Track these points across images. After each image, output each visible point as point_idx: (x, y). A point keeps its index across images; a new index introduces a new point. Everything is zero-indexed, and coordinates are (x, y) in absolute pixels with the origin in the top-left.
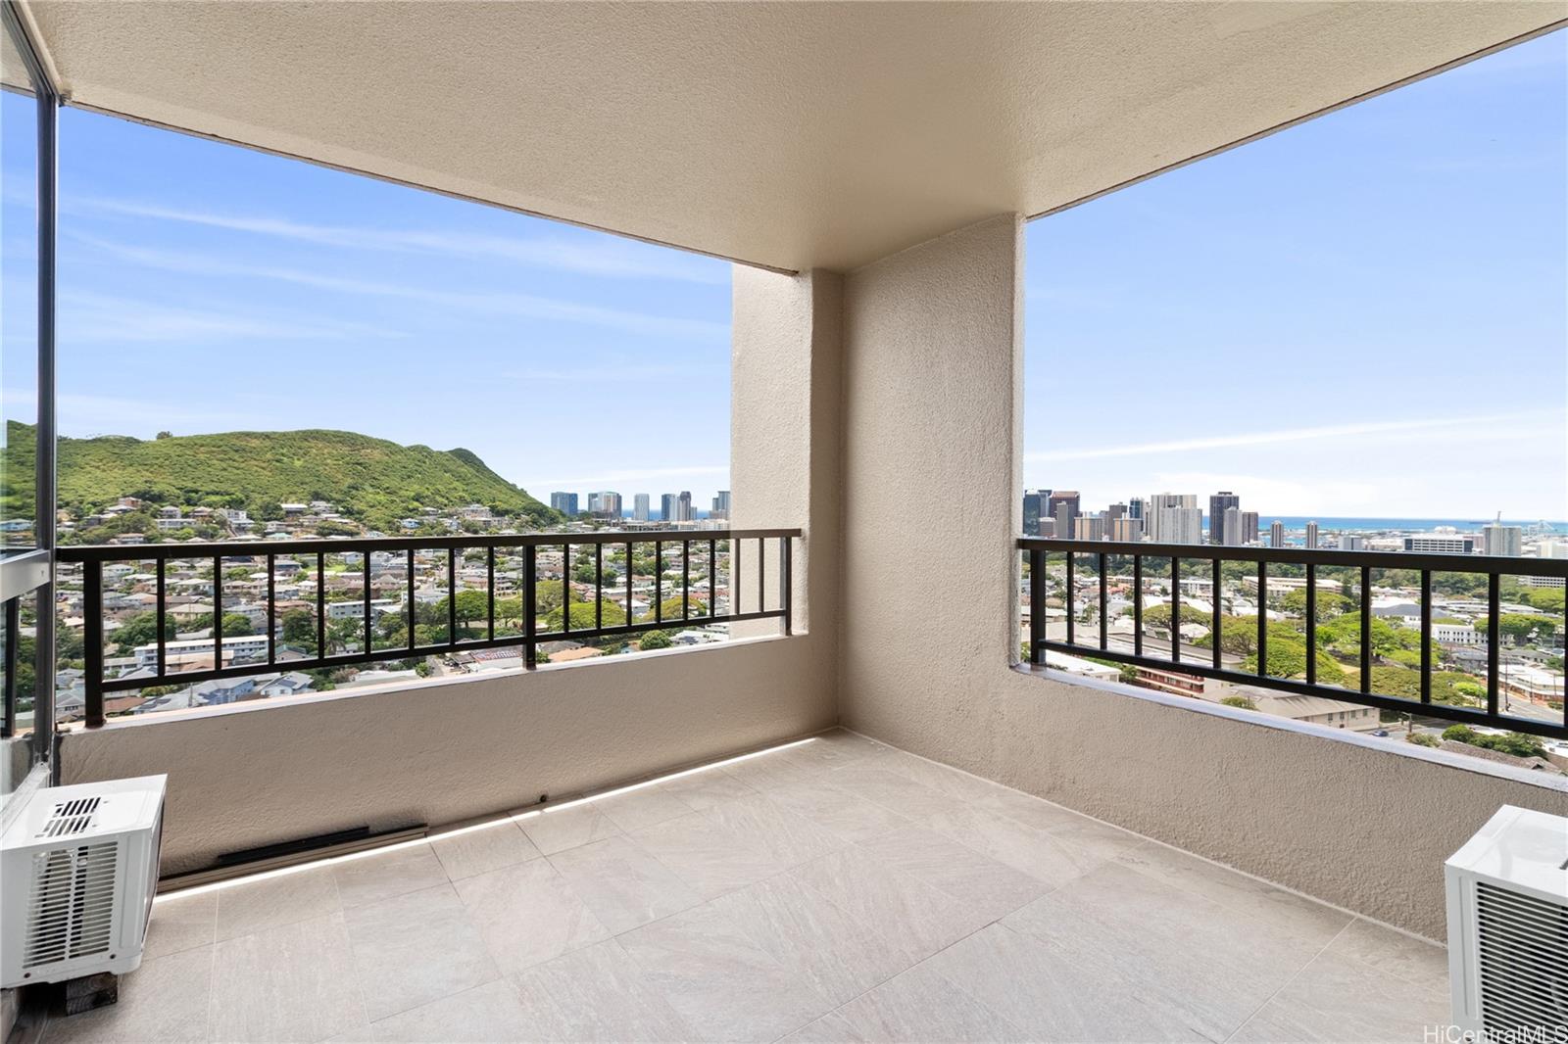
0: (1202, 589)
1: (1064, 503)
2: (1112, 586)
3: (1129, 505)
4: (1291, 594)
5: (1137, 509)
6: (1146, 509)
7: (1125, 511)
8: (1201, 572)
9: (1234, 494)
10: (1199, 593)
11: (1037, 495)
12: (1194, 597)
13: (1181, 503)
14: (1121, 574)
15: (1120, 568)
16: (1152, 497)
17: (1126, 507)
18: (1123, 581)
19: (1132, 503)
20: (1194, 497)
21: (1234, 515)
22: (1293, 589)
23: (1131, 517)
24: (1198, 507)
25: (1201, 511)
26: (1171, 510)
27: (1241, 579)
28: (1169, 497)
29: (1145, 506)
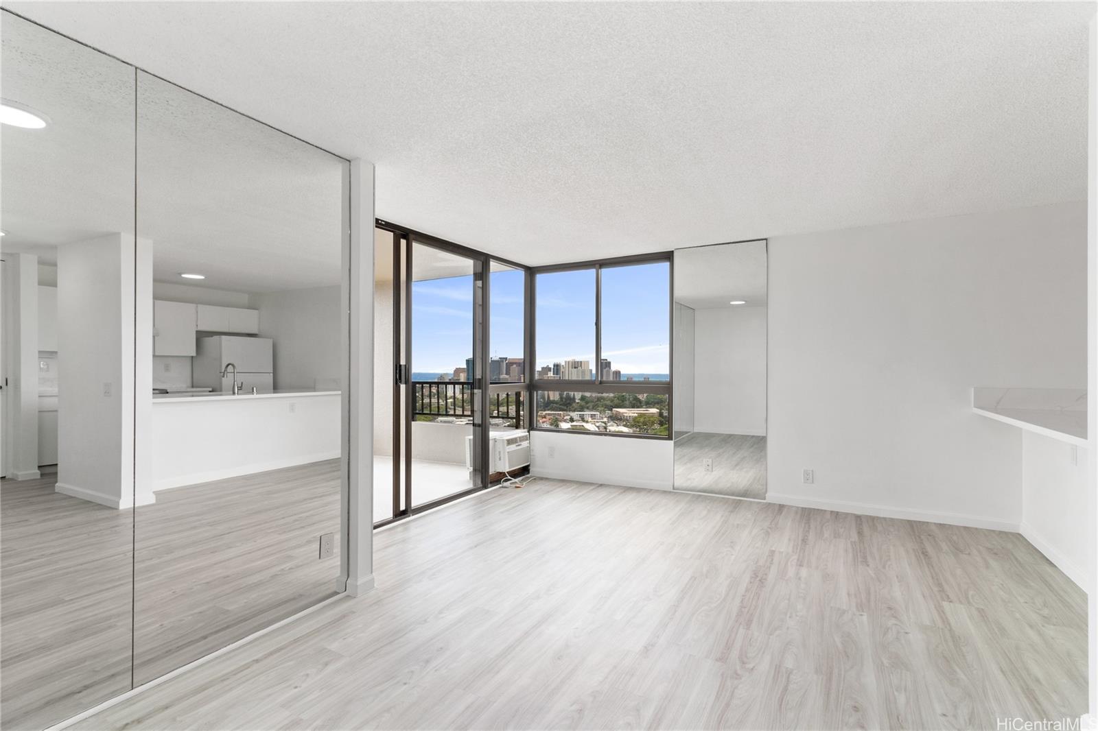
0: (591, 417)
1: (515, 366)
2: (543, 418)
3: (552, 367)
4: (636, 417)
5: (557, 369)
6: (562, 370)
7: (550, 371)
8: (591, 407)
9: (608, 360)
10: (590, 419)
11: (498, 361)
12: (587, 422)
13: (581, 366)
14: (548, 410)
15: (547, 407)
16: (566, 362)
17: (551, 368)
18: (549, 414)
19: (554, 366)
20: (588, 362)
21: (608, 372)
22: (636, 415)
23: (554, 374)
24: (590, 368)
25: (591, 370)
26: (576, 370)
27: (611, 410)
28: (575, 362)
29: (562, 367)
